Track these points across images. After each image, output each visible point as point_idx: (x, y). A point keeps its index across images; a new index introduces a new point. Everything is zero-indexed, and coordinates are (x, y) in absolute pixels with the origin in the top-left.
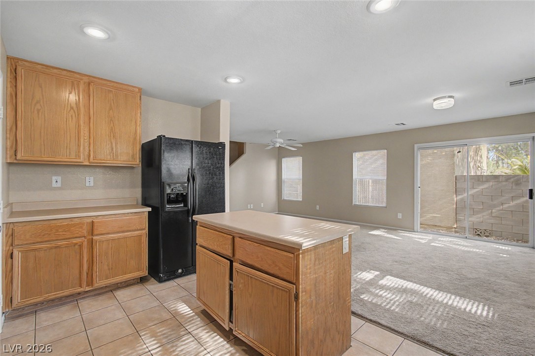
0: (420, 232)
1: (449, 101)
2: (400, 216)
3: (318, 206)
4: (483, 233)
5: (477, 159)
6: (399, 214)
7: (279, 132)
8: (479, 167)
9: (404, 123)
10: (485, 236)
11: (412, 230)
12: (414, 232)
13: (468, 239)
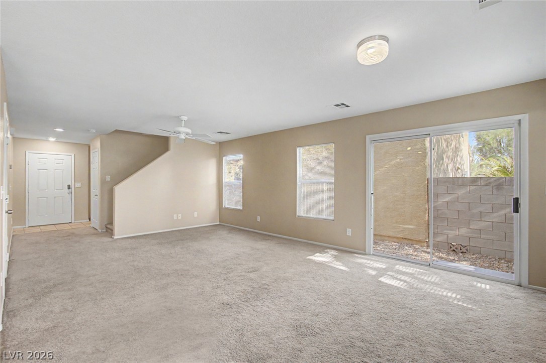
0: (373, 255)
1: (379, 44)
2: (349, 232)
3: (259, 217)
4: (459, 249)
5: (457, 160)
6: (348, 229)
7: (185, 118)
8: (458, 168)
9: (347, 104)
10: (462, 253)
11: (363, 252)
12: (365, 254)
13: (432, 267)
